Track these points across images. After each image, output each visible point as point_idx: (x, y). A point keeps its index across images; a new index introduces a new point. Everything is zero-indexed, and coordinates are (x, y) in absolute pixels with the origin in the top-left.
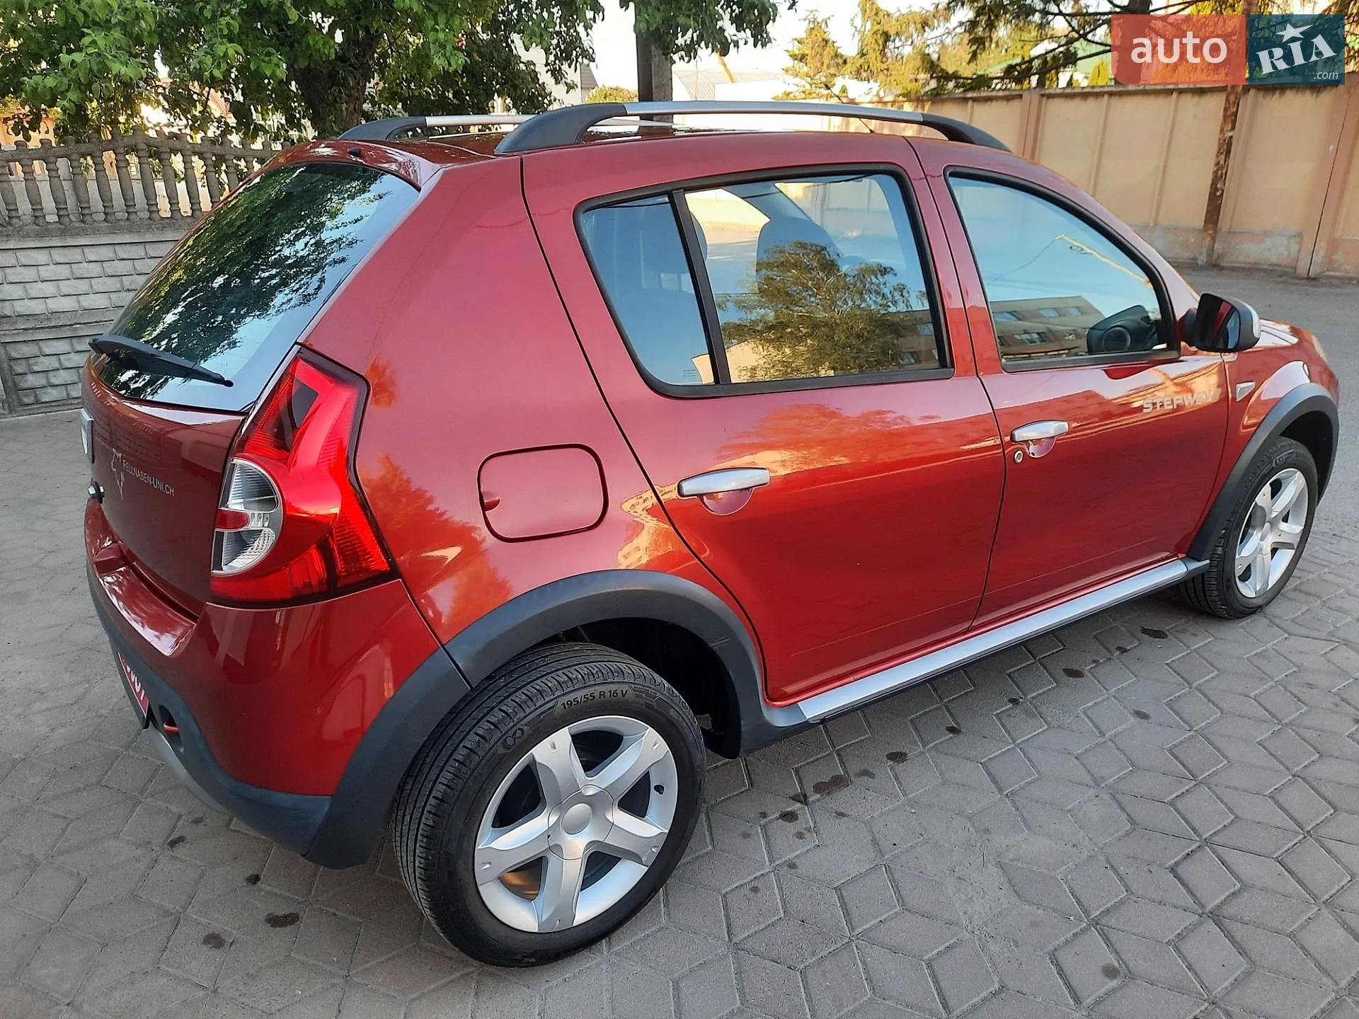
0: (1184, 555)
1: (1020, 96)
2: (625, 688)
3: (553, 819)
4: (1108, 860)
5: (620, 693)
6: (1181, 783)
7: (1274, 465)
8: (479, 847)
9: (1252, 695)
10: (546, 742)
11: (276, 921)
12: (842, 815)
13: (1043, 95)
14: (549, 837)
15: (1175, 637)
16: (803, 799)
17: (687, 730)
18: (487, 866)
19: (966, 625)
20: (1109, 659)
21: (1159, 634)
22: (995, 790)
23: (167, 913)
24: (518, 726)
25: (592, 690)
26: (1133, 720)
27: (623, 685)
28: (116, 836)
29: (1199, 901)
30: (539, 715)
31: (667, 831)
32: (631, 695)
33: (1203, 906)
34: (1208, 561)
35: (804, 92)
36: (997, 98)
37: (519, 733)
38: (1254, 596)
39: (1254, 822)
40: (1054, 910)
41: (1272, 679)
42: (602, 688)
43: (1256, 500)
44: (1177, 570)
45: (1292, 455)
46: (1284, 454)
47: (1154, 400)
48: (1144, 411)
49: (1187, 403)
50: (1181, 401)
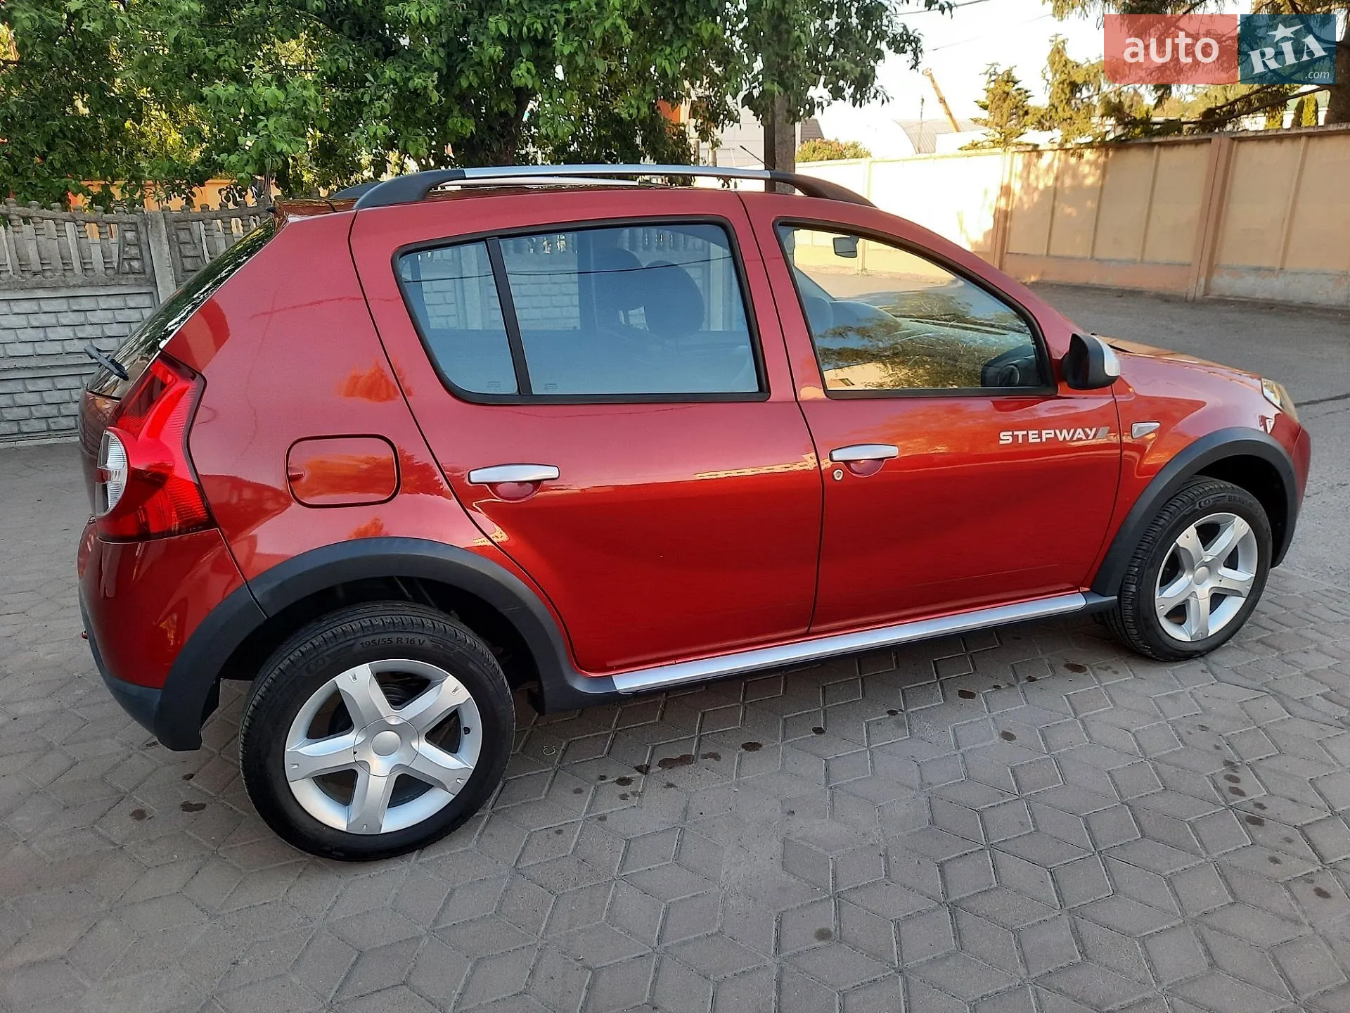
0: (1087, 589)
1: (1210, 140)
2: (422, 638)
3: (360, 739)
4: (886, 850)
5: (417, 642)
6: (1003, 796)
7: (1197, 507)
8: (287, 750)
9: (1133, 730)
10: (348, 673)
11: (187, 807)
12: (670, 785)
13: (1233, 139)
14: (355, 753)
15: (1094, 674)
16: (644, 770)
17: (488, 683)
18: (296, 766)
19: (804, 630)
20: (1011, 685)
21: (1078, 668)
22: (823, 782)
23: (118, 791)
24: (321, 656)
25: (389, 636)
26: (997, 738)
27: (420, 636)
28: (112, 736)
29: (946, 893)
30: (339, 650)
31: (473, 768)
32: (428, 644)
33: (947, 896)
34: (1116, 597)
35: (993, 141)
36: (1185, 143)
37: (321, 662)
38: (1189, 640)
39: (1051, 836)
40: (807, 881)
41: (1166, 717)
42: (399, 635)
43: (1177, 541)
44: (1074, 602)
45: (1227, 498)
46: (1212, 496)
47: (1016, 433)
48: (1001, 442)
49: (1061, 438)
50: (1052, 436)
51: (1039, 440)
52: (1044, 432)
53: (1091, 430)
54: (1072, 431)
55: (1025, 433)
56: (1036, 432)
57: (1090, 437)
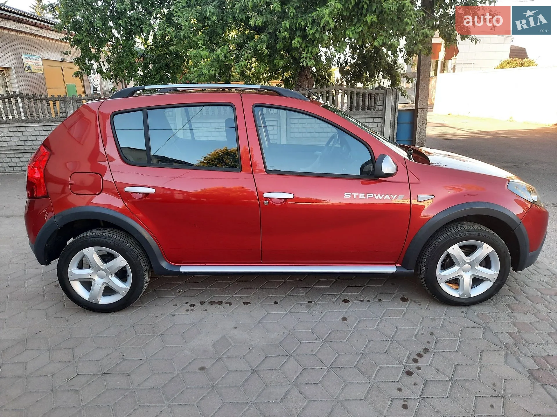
0: (399, 265)
2: (110, 241)
3: (92, 272)
5: (108, 242)
7: (458, 236)
8: (69, 271)
10: (87, 249)
12: (206, 310)
14: (90, 276)
15: (409, 303)
16: (202, 303)
18: (72, 276)
19: (259, 261)
20: (368, 301)
22: (258, 320)
25: (99, 239)
26: (339, 319)
30: (84, 241)
31: (129, 289)
32: (112, 243)
34: (414, 271)
38: (459, 297)
42: (103, 239)
43: (448, 250)
44: (391, 269)
45: (477, 234)
46: (467, 232)
47: (353, 194)
48: (345, 197)
49: (377, 198)
50: (372, 196)
51: (365, 198)
52: (368, 195)
53: (394, 196)
54: (383, 195)
55: (358, 194)
56: (364, 194)
57: (393, 199)
